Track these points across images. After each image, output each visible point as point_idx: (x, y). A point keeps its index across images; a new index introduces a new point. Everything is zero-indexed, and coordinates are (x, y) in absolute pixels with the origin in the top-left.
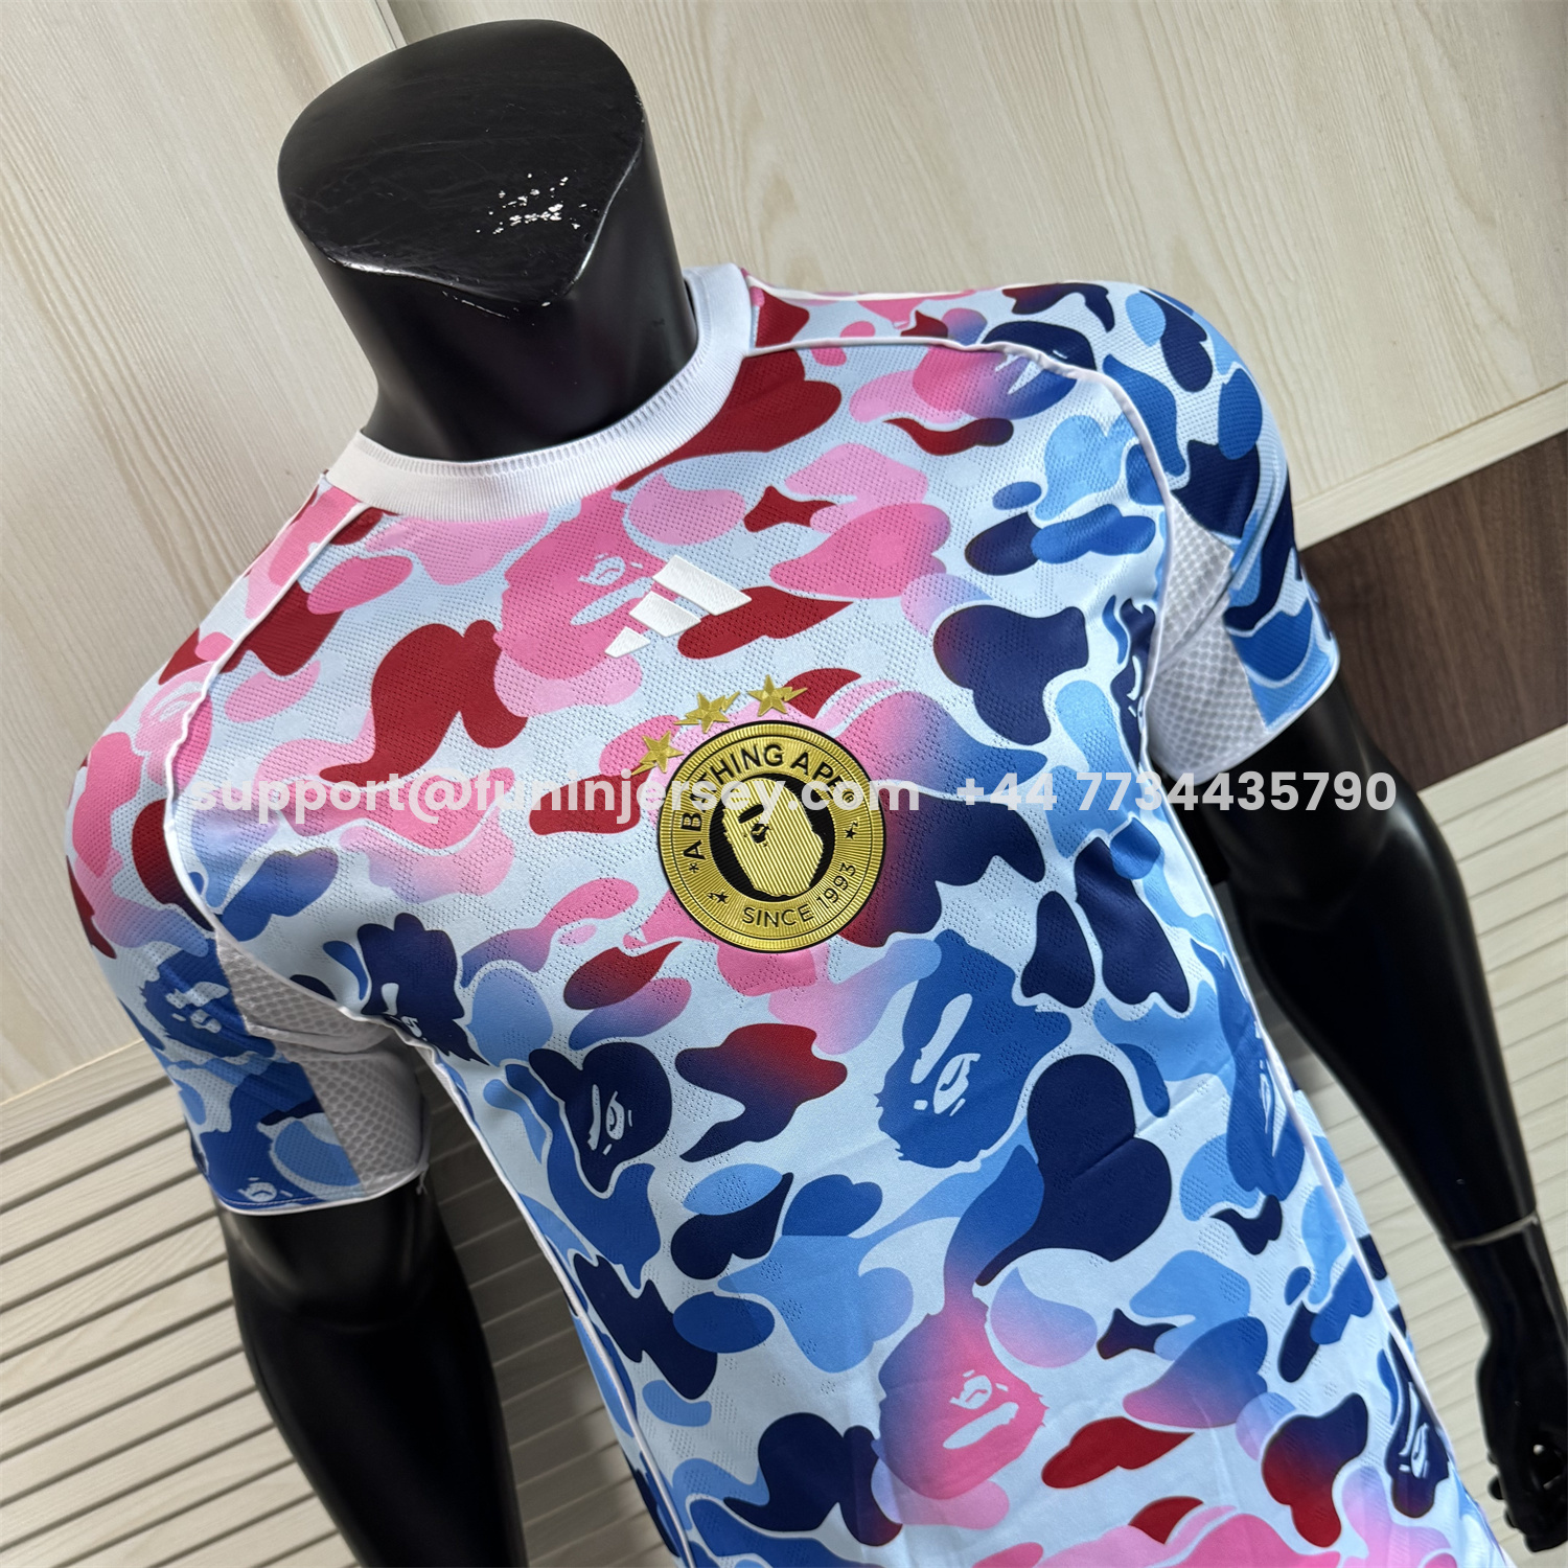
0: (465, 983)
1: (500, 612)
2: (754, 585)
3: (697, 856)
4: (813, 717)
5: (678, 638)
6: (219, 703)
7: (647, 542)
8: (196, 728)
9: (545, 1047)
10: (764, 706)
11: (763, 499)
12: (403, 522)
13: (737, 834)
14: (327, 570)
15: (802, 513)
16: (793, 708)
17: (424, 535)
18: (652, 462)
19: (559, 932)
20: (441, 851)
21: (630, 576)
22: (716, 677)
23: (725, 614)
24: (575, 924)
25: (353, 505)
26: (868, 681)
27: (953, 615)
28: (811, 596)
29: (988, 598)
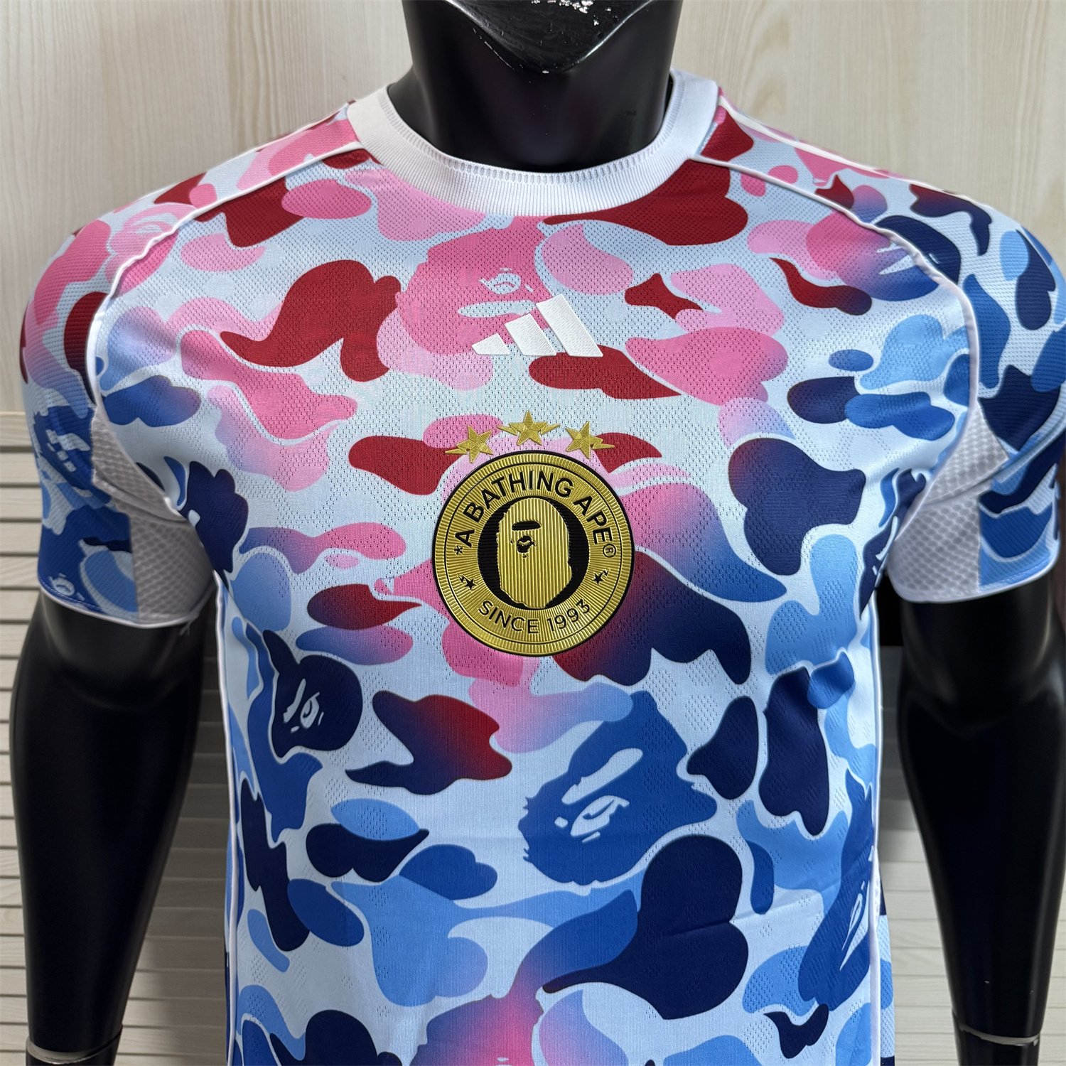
0: (243, 550)
1: (410, 278)
2: (610, 345)
3: (466, 542)
4: (609, 472)
5: (533, 359)
6: (181, 242)
7: (546, 274)
8: (155, 252)
9: (278, 633)
10: (575, 445)
11: (648, 281)
12: (381, 171)
13: (506, 535)
14: (310, 180)
15: (672, 306)
16: (596, 456)
17: (390, 188)
18: (580, 212)
19: (328, 552)
20: (276, 439)
21: (519, 295)
22: (548, 404)
23: (577, 358)
24: (344, 551)
25: (352, 141)
26: (666, 463)
27: (757, 440)
28: (650, 375)
29: (793, 437)
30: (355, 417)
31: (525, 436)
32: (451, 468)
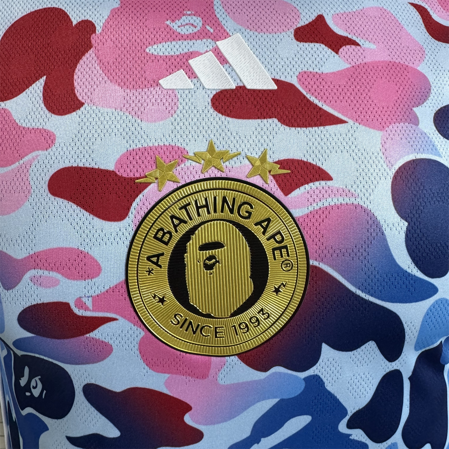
1: (104, 21)
2: (283, 79)
3: (156, 264)
4: (286, 195)
5: (214, 92)
7: (224, 16)
10: (255, 171)
11: (313, 21)
13: (193, 256)
15: (336, 43)
16: (274, 182)
21: (201, 35)
22: (229, 134)
23: (254, 91)
26: (336, 186)
27: (414, 161)
28: (320, 104)
29: (440, 156)
30: (54, 148)
31: (209, 163)
32: (141, 196)
